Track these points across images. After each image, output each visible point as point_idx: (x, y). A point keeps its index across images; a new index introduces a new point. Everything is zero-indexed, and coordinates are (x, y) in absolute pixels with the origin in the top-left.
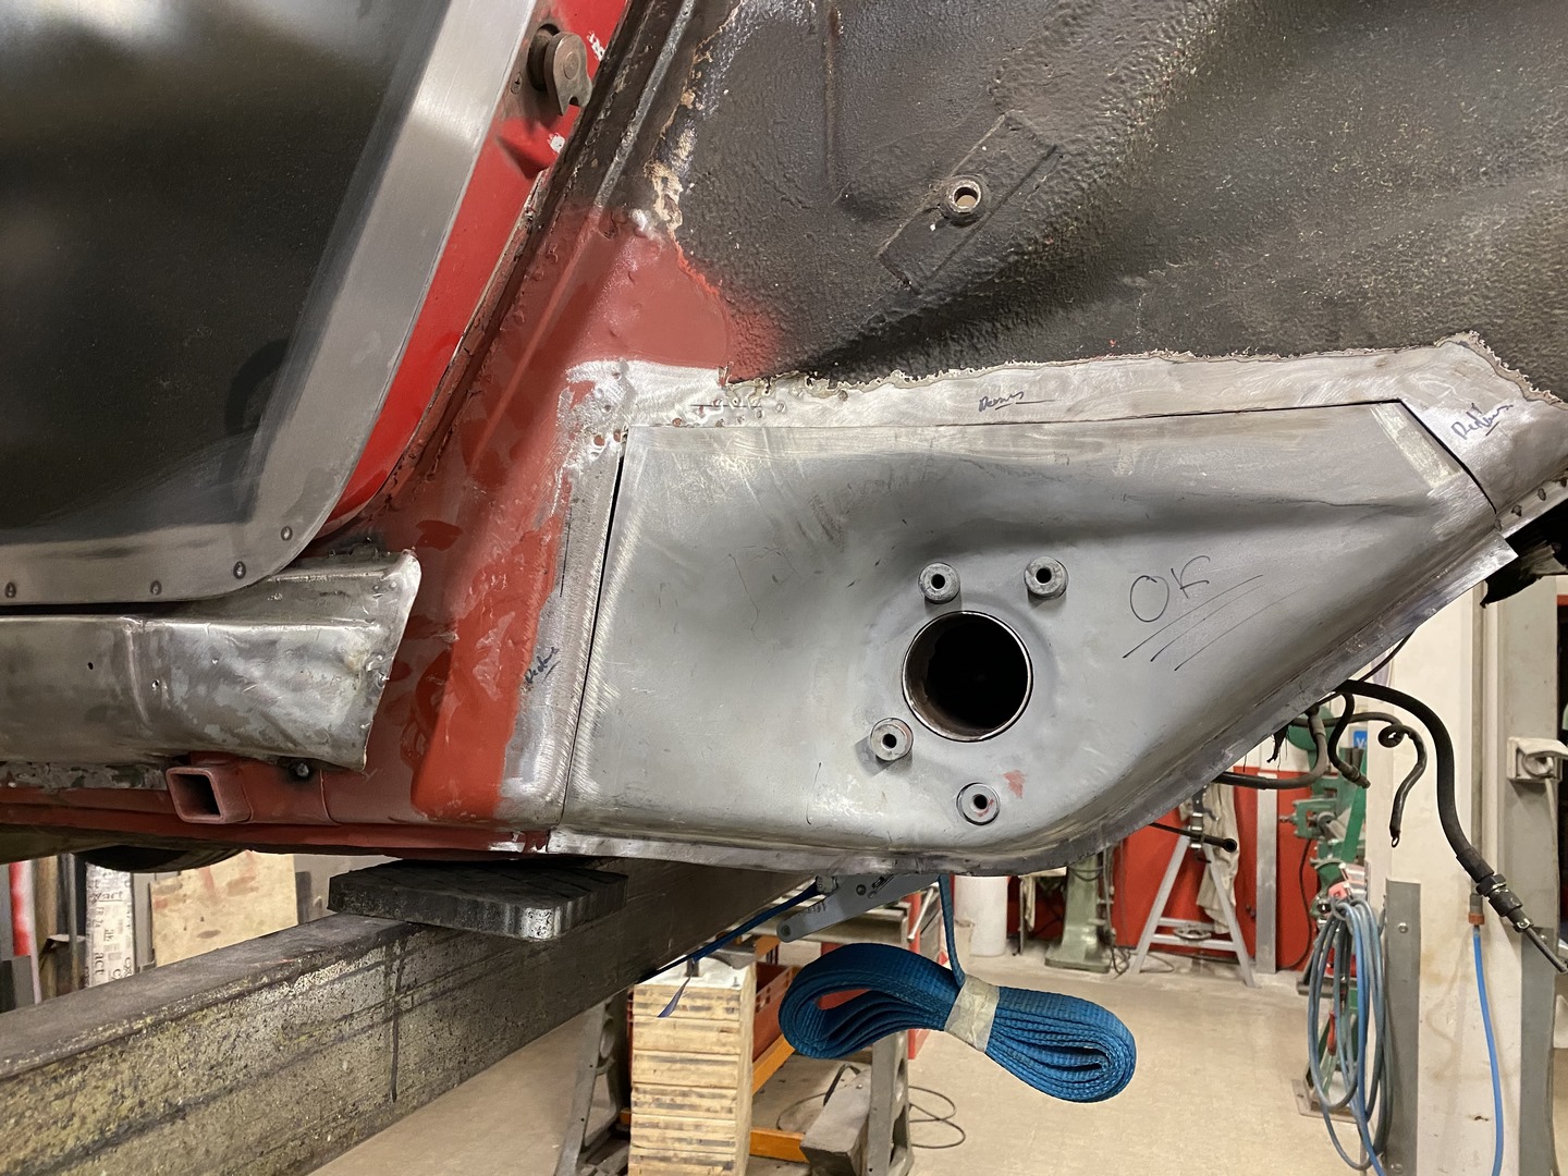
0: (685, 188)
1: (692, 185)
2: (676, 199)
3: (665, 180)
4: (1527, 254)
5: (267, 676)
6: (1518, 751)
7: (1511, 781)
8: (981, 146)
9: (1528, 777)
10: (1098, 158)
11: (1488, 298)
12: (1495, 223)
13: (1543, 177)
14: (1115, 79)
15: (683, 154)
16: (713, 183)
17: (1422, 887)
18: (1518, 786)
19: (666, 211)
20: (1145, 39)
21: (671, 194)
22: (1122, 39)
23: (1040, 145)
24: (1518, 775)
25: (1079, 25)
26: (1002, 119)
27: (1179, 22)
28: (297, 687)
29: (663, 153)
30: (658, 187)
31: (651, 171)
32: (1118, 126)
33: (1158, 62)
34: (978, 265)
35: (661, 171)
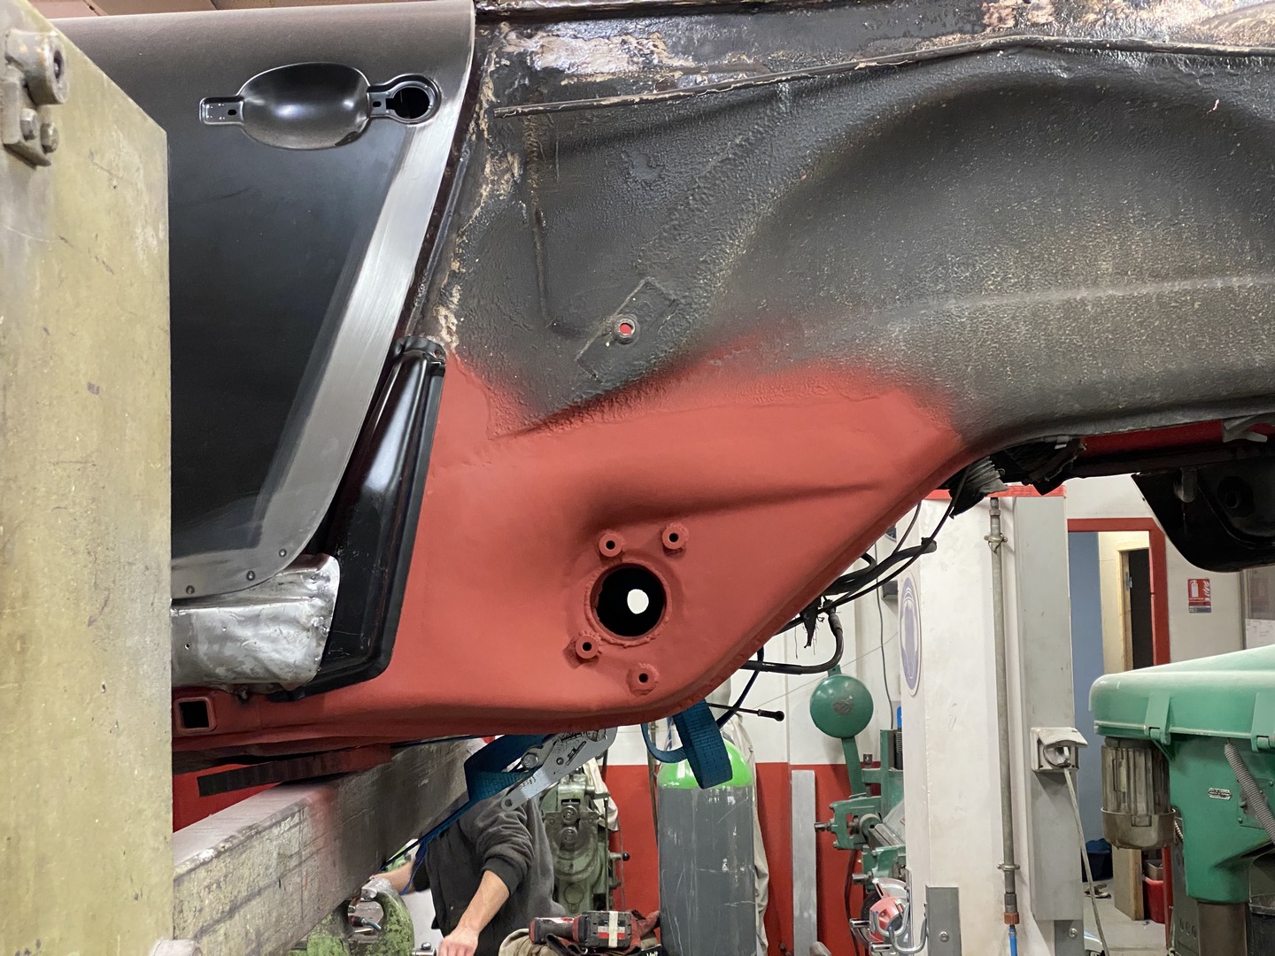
0: (459, 321)
1: (462, 319)
2: (454, 328)
3: (446, 317)
4: (920, 346)
5: (255, 636)
6: (1039, 742)
7: (1035, 772)
8: (632, 297)
9: (1049, 767)
10: (697, 306)
11: (903, 371)
12: (904, 329)
13: (927, 303)
14: (705, 262)
15: (455, 300)
16: (474, 317)
17: (960, 891)
18: (1044, 777)
19: (448, 336)
20: (719, 240)
21: (451, 325)
22: (706, 239)
23: (666, 299)
24: (1040, 766)
25: (682, 230)
26: (642, 282)
27: (737, 231)
28: (274, 640)
29: (443, 299)
30: (443, 321)
31: (437, 311)
32: (708, 288)
33: (727, 253)
34: (635, 366)
35: (443, 311)
